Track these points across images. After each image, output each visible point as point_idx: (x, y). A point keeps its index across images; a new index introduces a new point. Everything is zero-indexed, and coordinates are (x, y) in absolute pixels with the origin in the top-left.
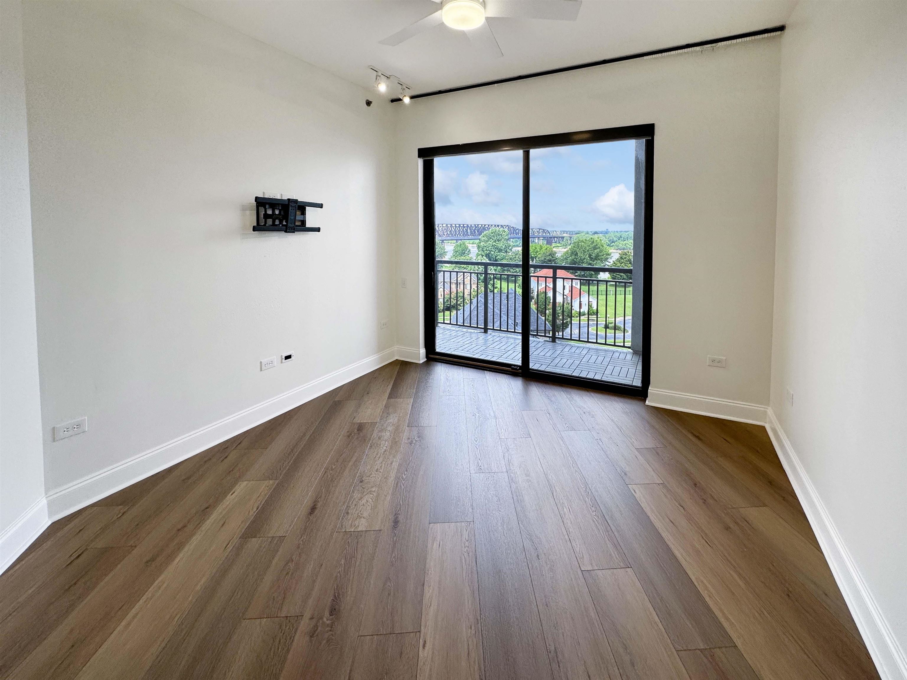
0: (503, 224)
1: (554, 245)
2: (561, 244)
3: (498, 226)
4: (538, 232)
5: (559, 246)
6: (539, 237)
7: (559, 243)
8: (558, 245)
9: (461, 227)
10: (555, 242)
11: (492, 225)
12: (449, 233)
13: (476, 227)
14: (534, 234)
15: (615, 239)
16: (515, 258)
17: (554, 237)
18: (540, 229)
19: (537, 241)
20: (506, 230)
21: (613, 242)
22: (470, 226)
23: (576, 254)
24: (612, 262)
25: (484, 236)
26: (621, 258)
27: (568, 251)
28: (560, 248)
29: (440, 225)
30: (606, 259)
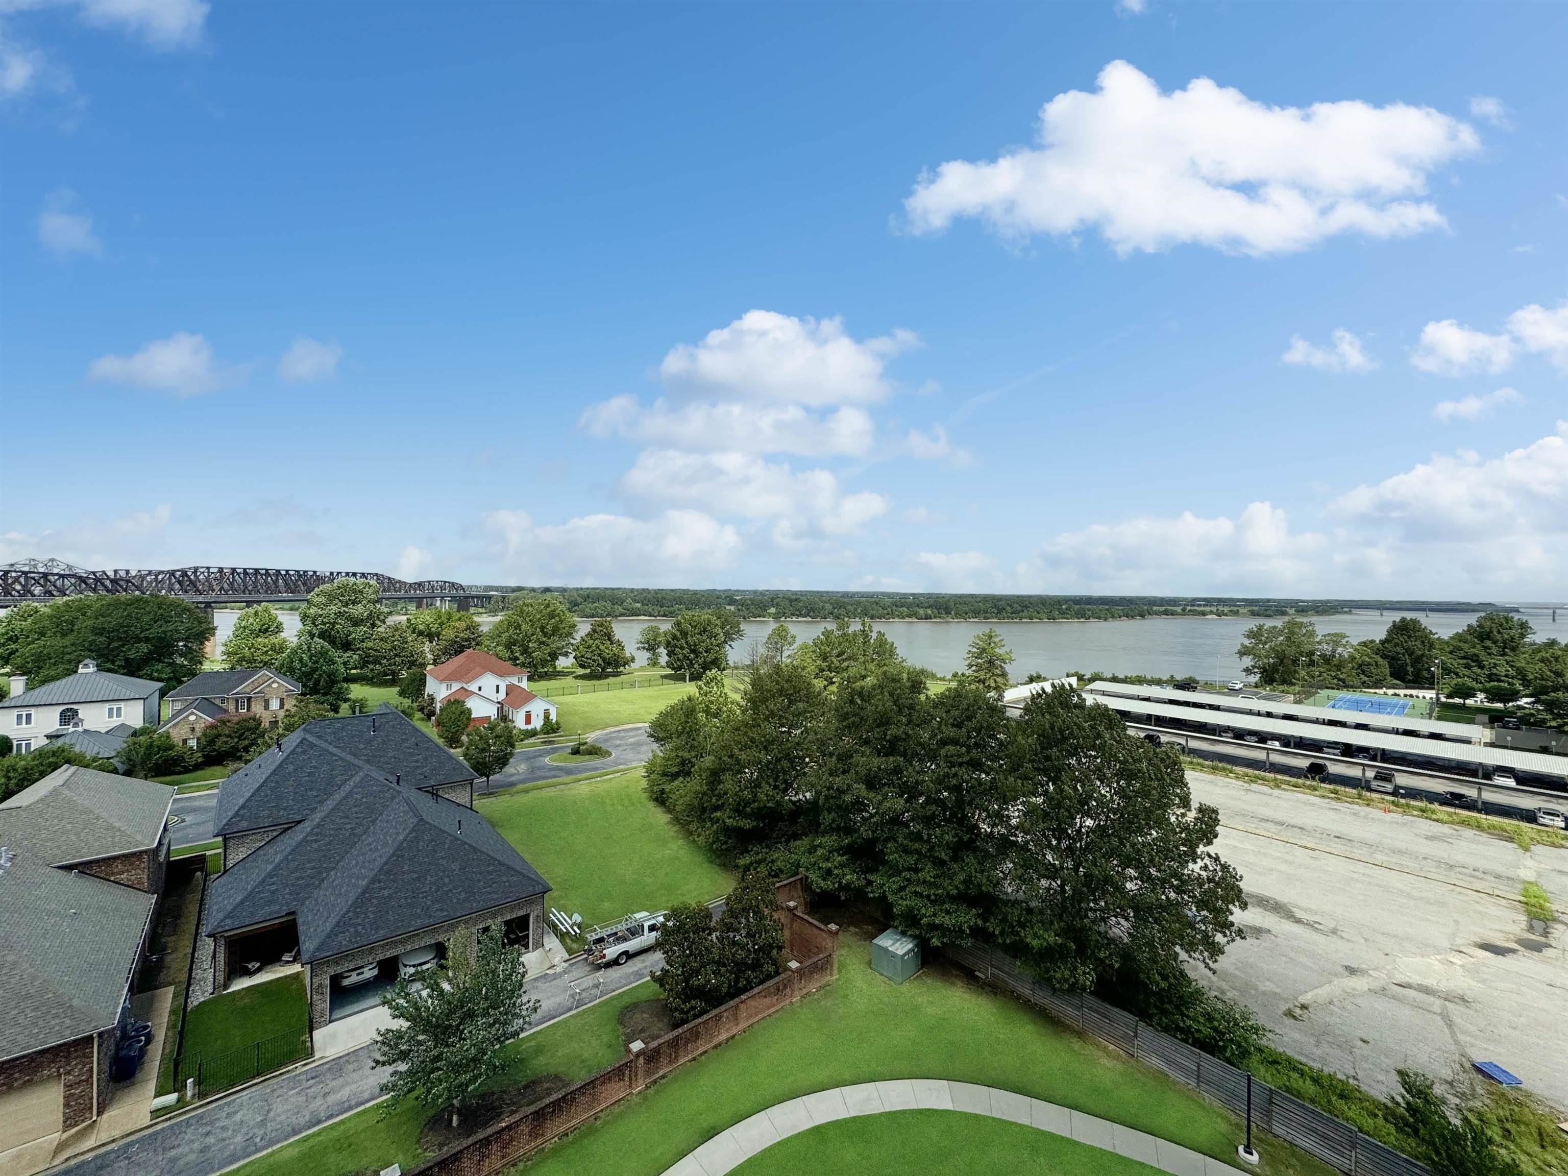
0: (366, 571)
1: (472, 610)
2: (486, 608)
3: (354, 574)
4: (441, 587)
5: (482, 613)
6: (443, 598)
7: (483, 607)
8: (480, 610)
9: (262, 575)
10: (476, 606)
11: (338, 573)
12: (226, 586)
13: (300, 576)
14: (433, 592)
15: (579, 600)
16: (394, 636)
17: (473, 597)
18: (445, 582)
19: (438, 603)
20: (373, 582)
21: (576, 605)
22: (283, 573)
23: (518, 627)
24: (579, 639)
25: (318, 595)
26: (594, 631)
27: (502, 621)
28: (484, 615)
29: (202, 570)
30: (570, 634)
